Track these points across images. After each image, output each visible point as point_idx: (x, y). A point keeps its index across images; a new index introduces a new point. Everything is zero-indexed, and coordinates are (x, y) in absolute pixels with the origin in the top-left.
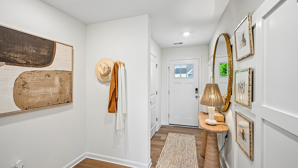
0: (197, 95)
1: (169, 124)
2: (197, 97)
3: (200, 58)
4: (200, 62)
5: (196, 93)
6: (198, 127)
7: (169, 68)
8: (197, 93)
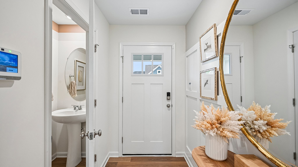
0: (169, 103)
1: (123, 155)
2: (168, 106)
3: (174, 45)
4: (174, 50)
5: (168, 99)
6: (171, 154)
7: (123, 58)
8: (170, 99)
